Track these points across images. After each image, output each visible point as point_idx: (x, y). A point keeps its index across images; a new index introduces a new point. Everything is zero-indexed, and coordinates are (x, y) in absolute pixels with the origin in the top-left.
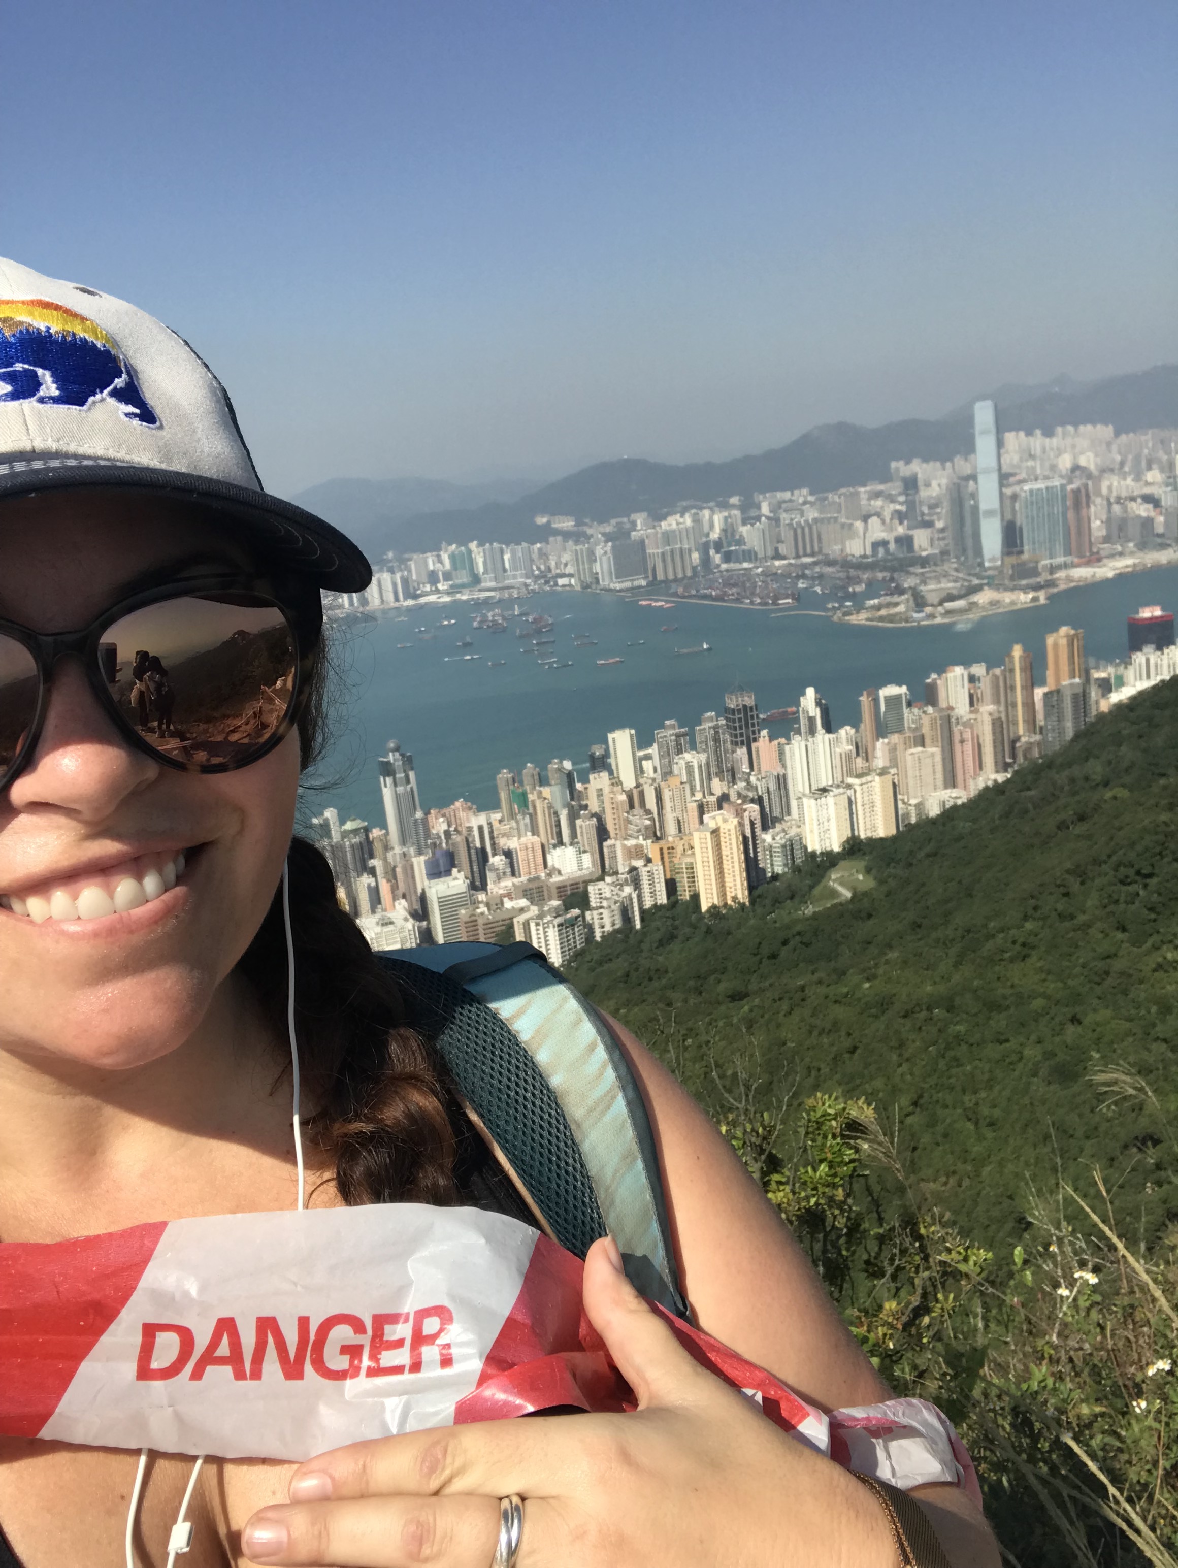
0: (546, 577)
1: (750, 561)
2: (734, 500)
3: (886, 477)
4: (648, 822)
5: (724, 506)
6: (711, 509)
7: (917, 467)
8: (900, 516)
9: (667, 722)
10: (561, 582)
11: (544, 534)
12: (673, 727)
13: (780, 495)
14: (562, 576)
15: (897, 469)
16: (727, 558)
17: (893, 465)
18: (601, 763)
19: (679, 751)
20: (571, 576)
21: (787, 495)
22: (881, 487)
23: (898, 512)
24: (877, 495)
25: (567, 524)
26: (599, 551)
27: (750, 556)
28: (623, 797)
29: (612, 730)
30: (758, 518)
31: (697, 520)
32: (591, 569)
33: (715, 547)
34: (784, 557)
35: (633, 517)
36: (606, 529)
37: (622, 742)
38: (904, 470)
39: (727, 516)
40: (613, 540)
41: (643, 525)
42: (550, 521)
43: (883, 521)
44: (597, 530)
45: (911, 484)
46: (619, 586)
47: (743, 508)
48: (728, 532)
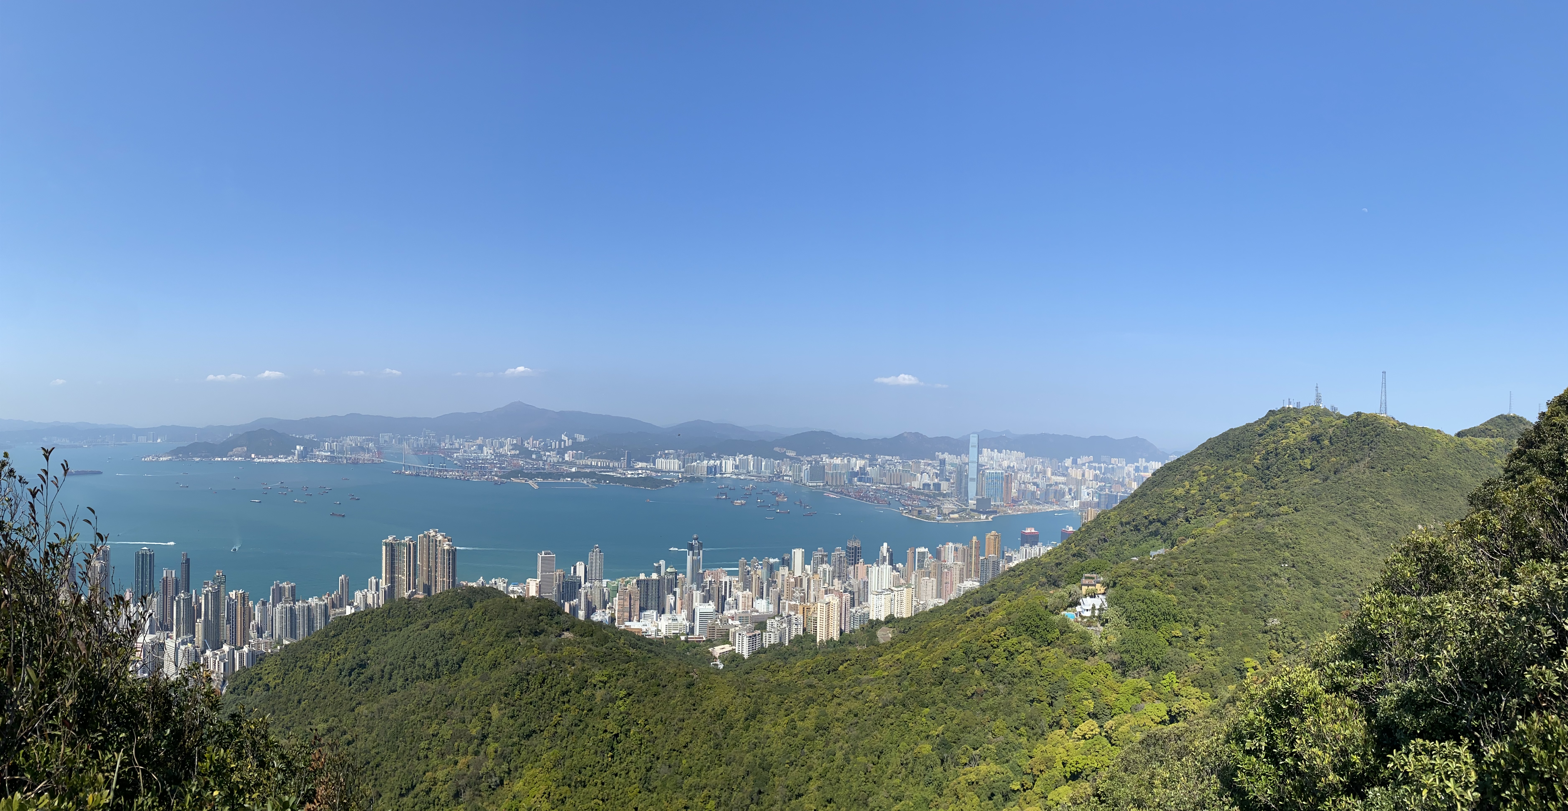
0: (779, 475)
1: (870, 482)
2: (867, 456)
3: (933, 458)
4: (802, 594)
5: (863, 458)
6: (856, 458)
7: (946, 456)
8: (937, 475)
9: (819, 549)
10: (785, 478)
11: (781, 457)
12: (821, 551)
13: (887, 457)
14: (787, 476)
15: (938, 456)
16: (860, 480)
17: (937, 453)
18: (787, 563)
19: (822, 562)
20: (790, 476)
21: (890, 458)
22: (930, 462)
23: (936, 473)
24: (929, 465)
25: (792, 454)
26: (804, 467)
27: (869, 480)
28: (793, 580)
29: (794, 548)
30: (876, 465)
31: (849, 461)
32: (799, 475)
33: (855, 474)
34: (885, 484)
35: (822, 456)
36: (809, 459)
37: (798, 554)
38: (941, 456)
39: (863, 462)
40: (811, 464)
41: (826, 459)
42: (785, 452)
43: (929, 476)
44: (805, 459)
45: (943, 462)
46: (810, 484)
47: (870, 460)
48: (862, 469)
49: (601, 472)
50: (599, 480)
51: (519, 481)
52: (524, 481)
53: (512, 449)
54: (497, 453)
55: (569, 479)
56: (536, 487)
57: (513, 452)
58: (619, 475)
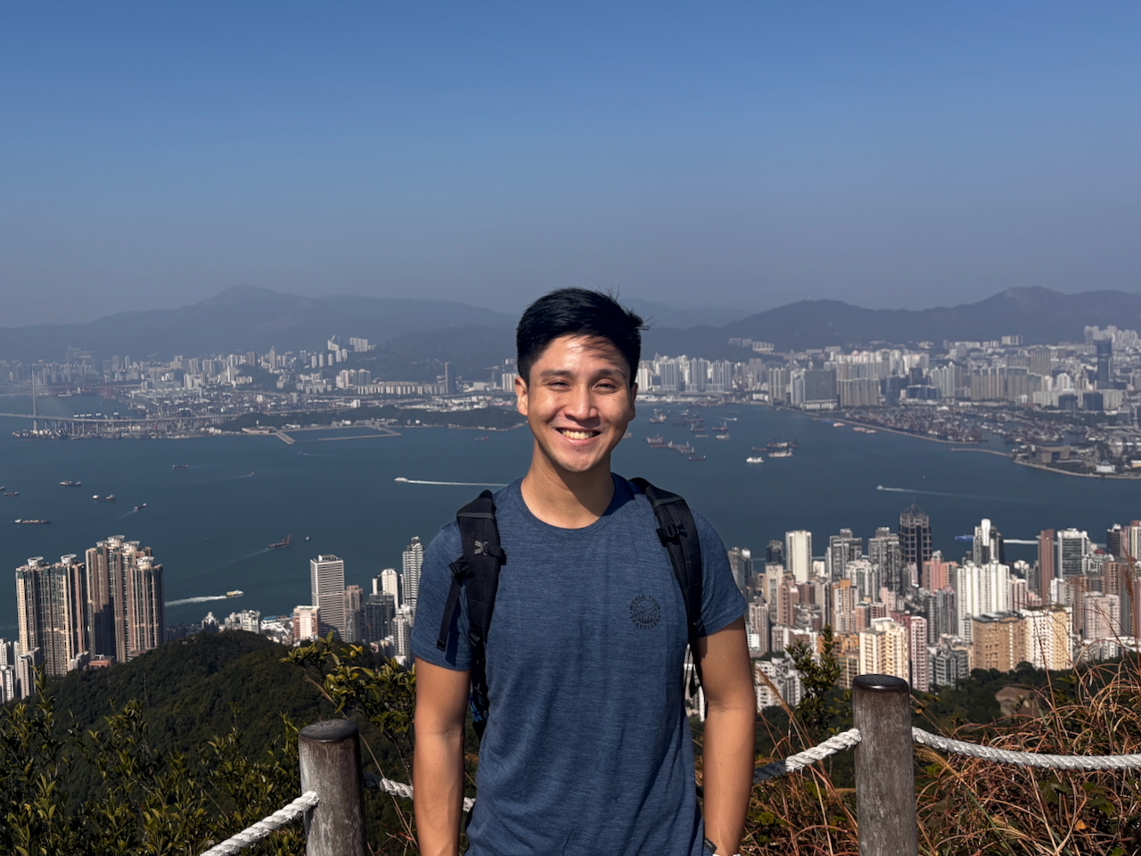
0: (742, 392)
1: (934, 398)
2: (925, 345)
3: (1080, 338)
4: (816, 616)
5: (915, 349)
6: (901, 349)
7: (1111, 333)
8: (1092, 377)
9: (843, 531)
10: (755, 396)
11: (746, 355)
12: (846, 535)
13: (970, 345)
14: (759, 392)
15: (1091, 333)
16: (912, 394)
17: (1087, 328)
18: (781, 558)
19: (851, 558)
20: (765, 393)
21: (978, 345)
22: (1071, 348)
23: (1090, 372)
24: (1069, 354)
25: (764, 348)
26: (793, 374)
27: (933, 394)
28: (794, 590)
29: (791, 530)
30: (946, 362)
31: (886, 359)
32: (783, 390)
33: (903, 383)
34: (968, 399)
35: (827, 349)
36: (802, 356)
37: (799, 542)
38: (1098, 334)
39: (917, 358)
40: (807, 367)
41: (837, 358)
42: (751, 346)
43: (1073, 379)
44: (794, 357)
45: (1105, 348)
46: (808, 407)
47: (932, 353)
48: (916, 371)
49: (403, 405)
50: (402, 421)
51: (257, 432)
52: (266, 432)
53: (240, 375)
54: (212, 384)
55: (348, 422)
56: (289, 441)
57: (241, 380)
58: (436, 408)
